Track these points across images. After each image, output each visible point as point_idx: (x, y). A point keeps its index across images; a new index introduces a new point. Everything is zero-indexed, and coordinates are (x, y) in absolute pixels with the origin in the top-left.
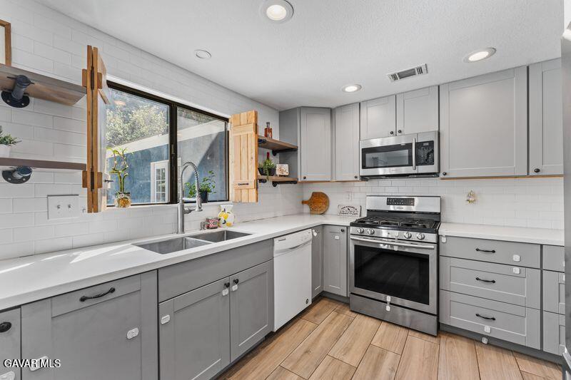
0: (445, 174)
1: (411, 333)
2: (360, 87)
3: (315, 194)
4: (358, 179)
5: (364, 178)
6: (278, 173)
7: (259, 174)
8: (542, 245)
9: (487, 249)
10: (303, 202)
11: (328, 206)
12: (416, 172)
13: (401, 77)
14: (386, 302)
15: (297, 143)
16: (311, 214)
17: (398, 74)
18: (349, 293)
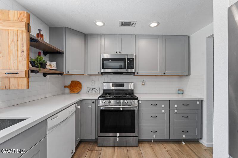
0: (137, 73)
1: (128, 148)
2: (104, 24)
3: (73, 82)
4: (100, 74)
5: (102, 74)
6: (48, 67)
7: (30, 66)
8: (170, 100)
9: (155, 104)
10: (65, 87)
11: (81, 88)
12: (127, 72)
13: (124, 25)
14: (117, 137)
15: (63, 49)
16: (70, 93)
17: (124, 22)
18: (97, 136)
